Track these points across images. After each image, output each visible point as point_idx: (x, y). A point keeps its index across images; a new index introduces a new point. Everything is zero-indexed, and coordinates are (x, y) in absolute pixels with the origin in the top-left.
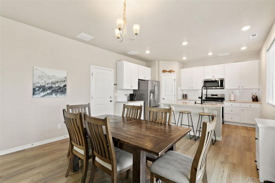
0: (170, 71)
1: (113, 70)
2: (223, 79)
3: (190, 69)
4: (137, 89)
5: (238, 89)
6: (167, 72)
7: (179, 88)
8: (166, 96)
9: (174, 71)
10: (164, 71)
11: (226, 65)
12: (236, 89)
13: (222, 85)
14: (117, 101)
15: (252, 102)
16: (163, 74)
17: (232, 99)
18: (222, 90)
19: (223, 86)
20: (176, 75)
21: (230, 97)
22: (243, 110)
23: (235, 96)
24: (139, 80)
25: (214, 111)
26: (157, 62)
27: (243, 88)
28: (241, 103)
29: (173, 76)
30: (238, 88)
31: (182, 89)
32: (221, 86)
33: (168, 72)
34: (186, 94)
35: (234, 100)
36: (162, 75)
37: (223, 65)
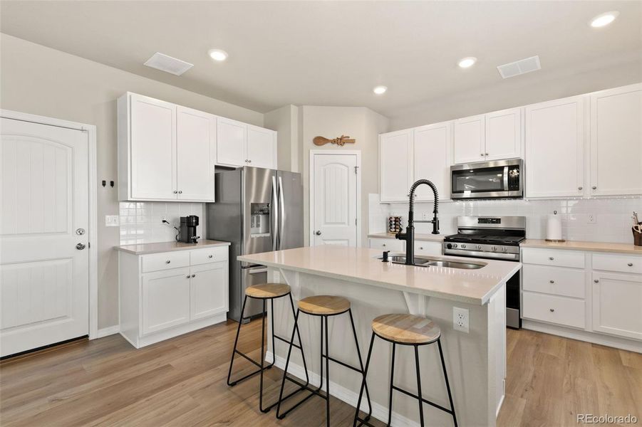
0: (340, 141)
1: (92, 128)
2: (520, 160)
3: (409, 131)
4: (212, 199)
5: (578, 198)
6: (329, 144)
7: (373, 197)
8: (326, 223)
9: (353, 141)
10: (319, 141)
11: (529, 108)
12: (567, 199)
13: (515, 183)
14: (115, 245)
15: (632, 247)
16: (314, 151)
17: (554, 234)
18: (518, 201)
19: (517, 189)
20: (358, 152)
21: (545, 228)
22: (597, 282)
23: (564, 225)
24: (217, 167)
25: (456, 310)
26: (294, 109)
27: (597, 193)
28: (589, 255)
29: (350, 157)
30: (576, 192)
31: (385, 198)
32: (510, 189)
33: (334, 142)
34: (398, 216)
35: (560, 239)
36: (312, 152)
37: (516, 110)
